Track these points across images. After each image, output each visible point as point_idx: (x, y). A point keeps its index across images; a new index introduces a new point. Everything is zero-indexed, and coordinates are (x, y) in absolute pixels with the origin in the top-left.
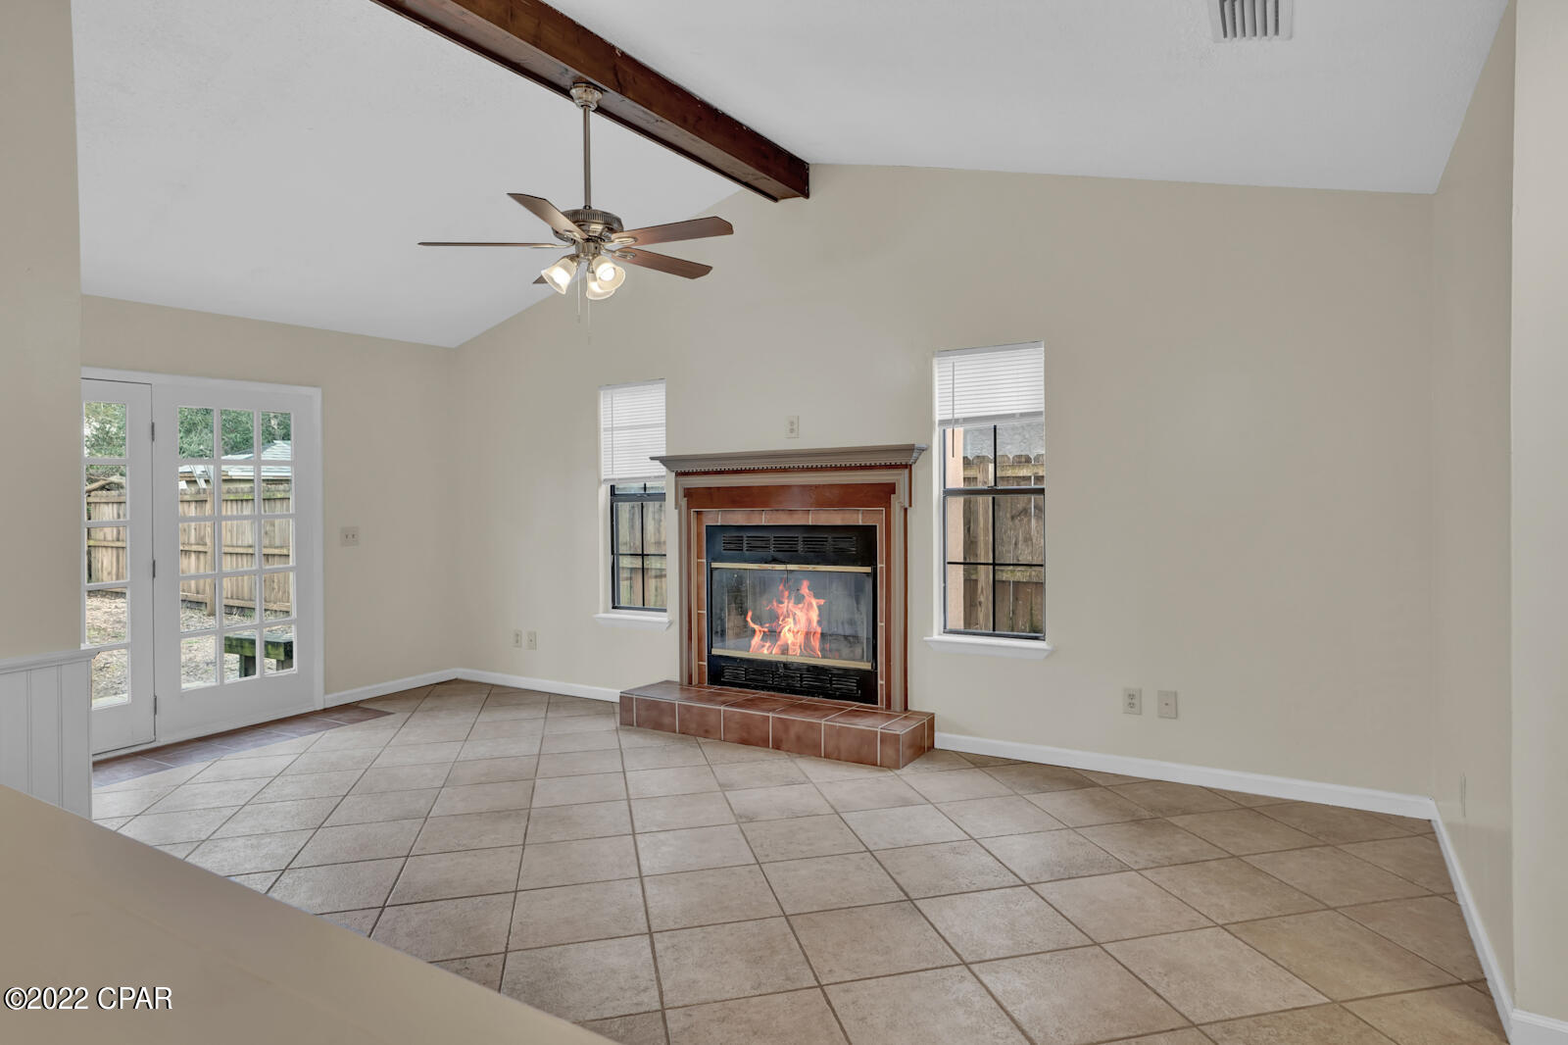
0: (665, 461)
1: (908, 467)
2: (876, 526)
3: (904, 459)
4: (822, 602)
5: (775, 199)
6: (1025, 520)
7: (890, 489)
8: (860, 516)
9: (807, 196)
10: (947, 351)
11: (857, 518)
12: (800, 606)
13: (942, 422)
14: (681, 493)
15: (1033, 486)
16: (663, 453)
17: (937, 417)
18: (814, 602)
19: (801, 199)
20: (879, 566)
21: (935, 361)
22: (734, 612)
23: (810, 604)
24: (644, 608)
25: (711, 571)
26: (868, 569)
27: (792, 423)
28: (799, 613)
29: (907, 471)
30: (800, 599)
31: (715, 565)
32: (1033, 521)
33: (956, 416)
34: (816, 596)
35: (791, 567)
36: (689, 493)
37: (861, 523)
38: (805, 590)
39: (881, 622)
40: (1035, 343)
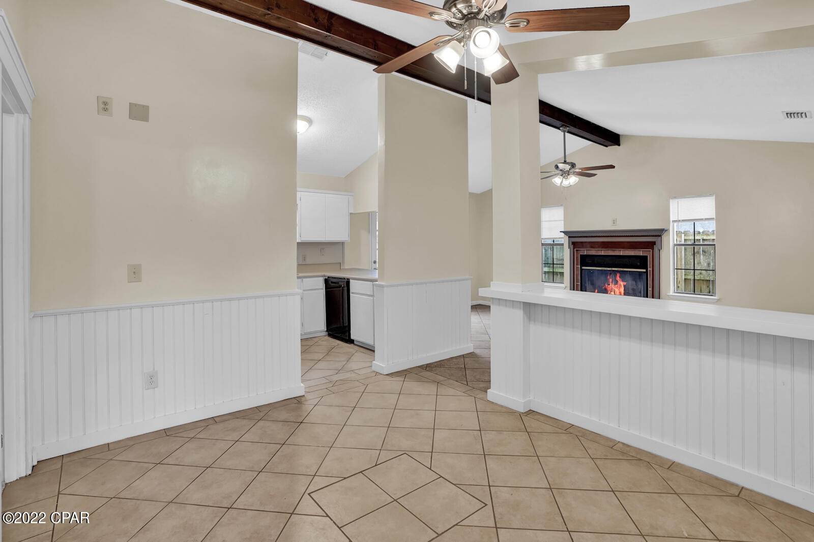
0: (565, 233)
1: (660, 236)
2: (647, 256)
3: (659, 233)
4: (625, 283)
5: (607, 146)
6: (698, 255)
7: (654, 243)
8: (641, 252)
9: (619, 145)
10: (675, 198)
11: (640, 253)
12: (617, 286)
13: (673, 221)
14: (571, 243)
15: (701, 243)
16: (563, 230)
17: (671, 219)
18: (622, 284)
19: (617, 147)
20: (649, 269)
21: (671, 200)
22: (590, 284)
23: (620, 285)
24: (553, 282)
25: (582, 270)
26: (644, 270)
27: (614, 221)
28: (616, 290)
29: (660, 238)
30: (616, 283)
31: (584, 268)
32: (702, 256)
33: (679, 219)
34: (623, 281)
35: (614, 269)
36: (574, 243)
37: (641, 255)
38: (618, 278)
39: (650, 288)
40: (711, 195)
